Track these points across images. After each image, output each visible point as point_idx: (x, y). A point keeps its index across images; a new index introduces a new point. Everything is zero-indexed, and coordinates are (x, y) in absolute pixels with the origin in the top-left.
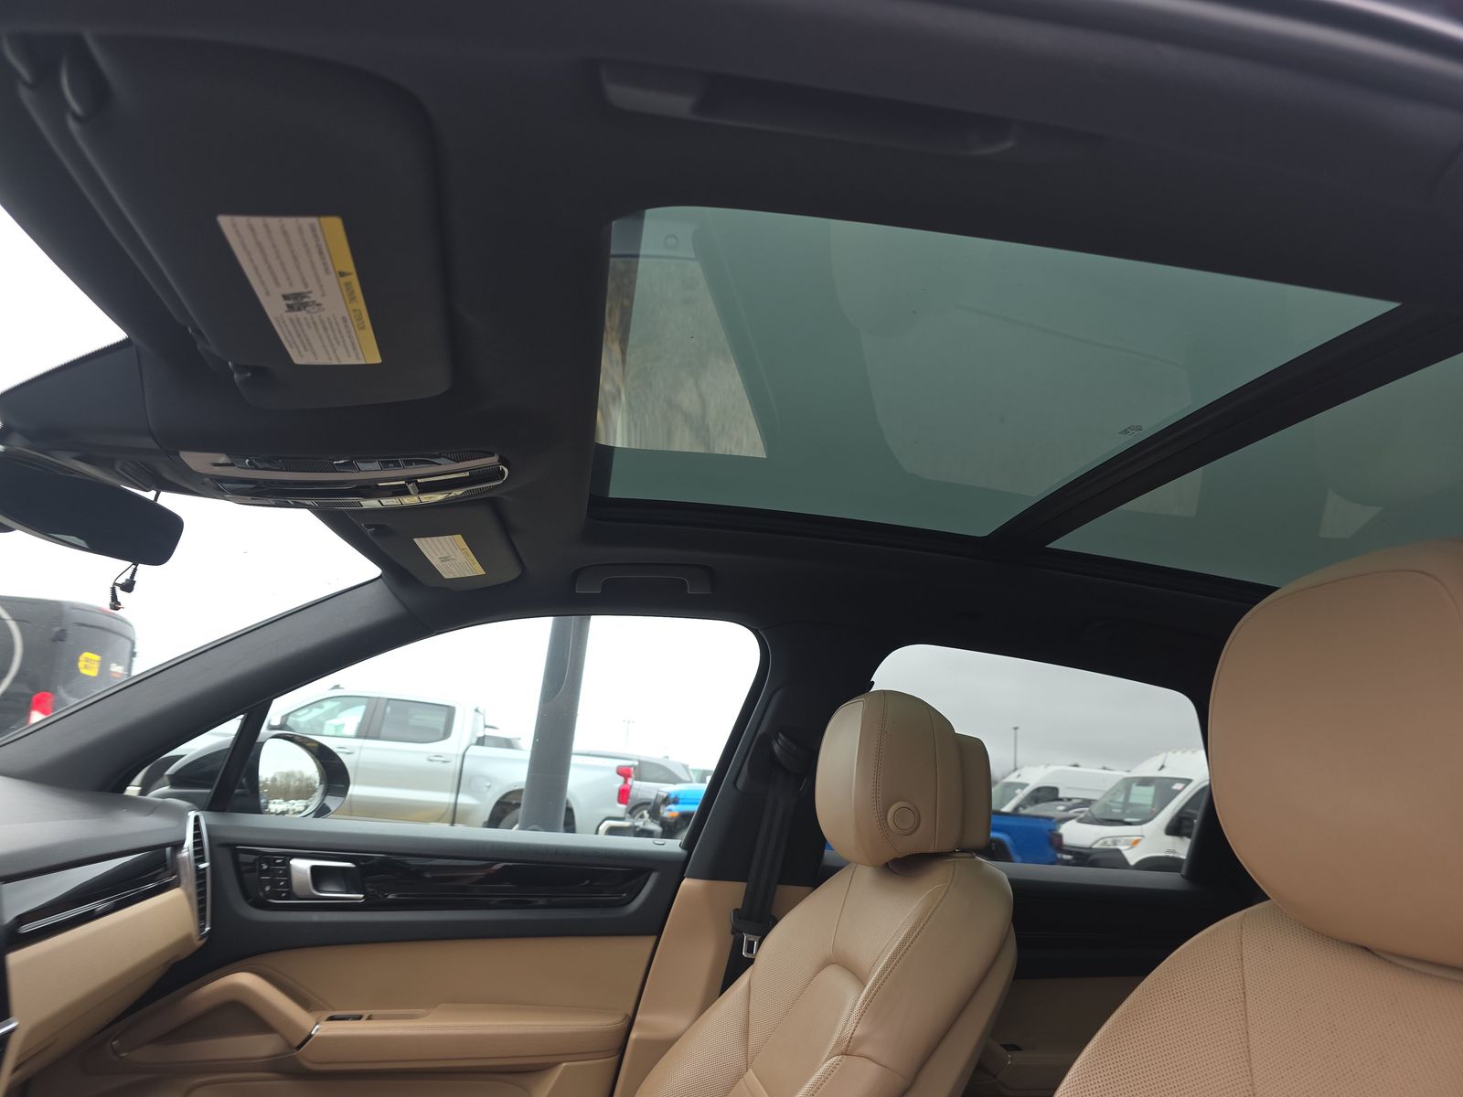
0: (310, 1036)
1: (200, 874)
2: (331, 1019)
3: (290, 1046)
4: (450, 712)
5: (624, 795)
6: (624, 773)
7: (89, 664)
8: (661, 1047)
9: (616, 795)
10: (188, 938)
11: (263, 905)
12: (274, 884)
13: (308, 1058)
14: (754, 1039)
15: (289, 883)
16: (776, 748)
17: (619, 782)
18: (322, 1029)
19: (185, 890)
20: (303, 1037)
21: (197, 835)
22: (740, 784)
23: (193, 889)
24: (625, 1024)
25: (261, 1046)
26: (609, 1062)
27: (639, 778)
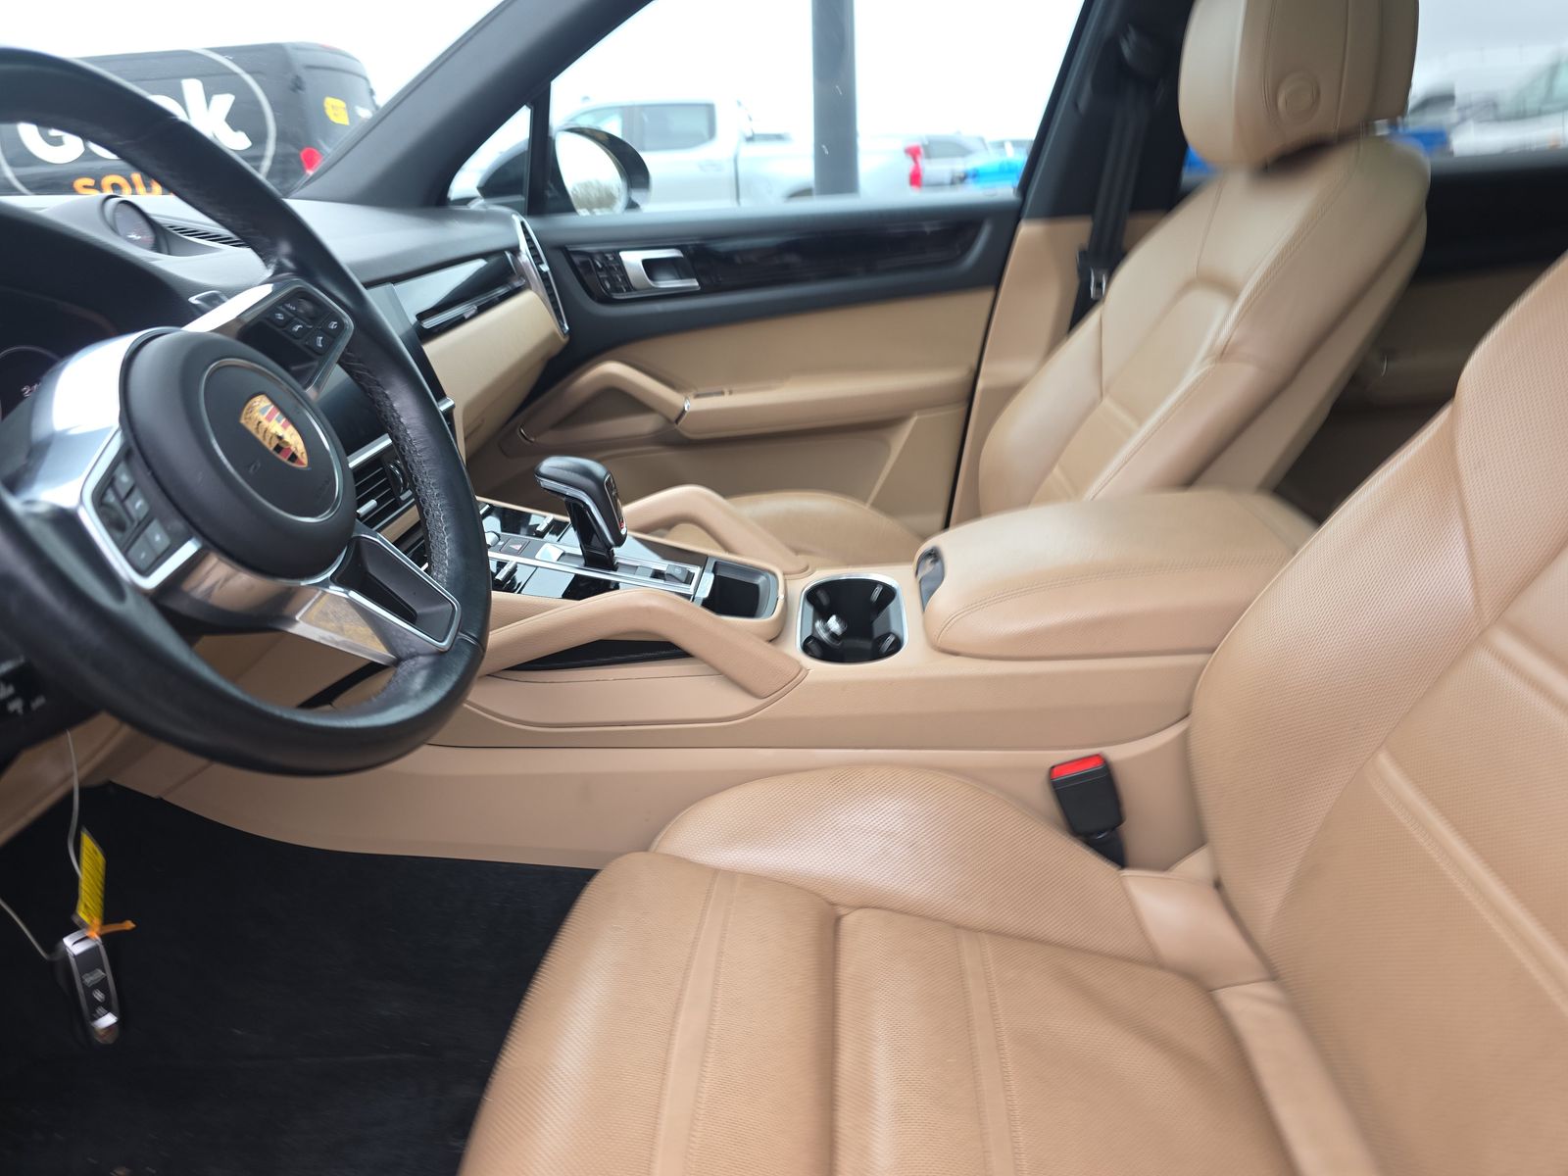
0: (684, 411)
1: (543, 276)
2: (697, 396)
3: (668, 421)
4: (710, 109)
5: (916, 179)
6: (914, 153)
7: (335, 110)
8: (1008, 393)
9: (906, 179)
10: (554, 335)
11: (607, 300)
12: (612, 280)
13: (686, 428)
14: (1108, 370)
15: (625, 277)
16: (1126, 50)
17: (907, 165)
18: (691, 404)
19: (536, 292)
20: (680, 412)
21: (529, 240)
22: (1083, 104)
23: (543, 292)
24: (971, 377)
25: (645, 424)
26: (957, 412)
27: (929, 156)
